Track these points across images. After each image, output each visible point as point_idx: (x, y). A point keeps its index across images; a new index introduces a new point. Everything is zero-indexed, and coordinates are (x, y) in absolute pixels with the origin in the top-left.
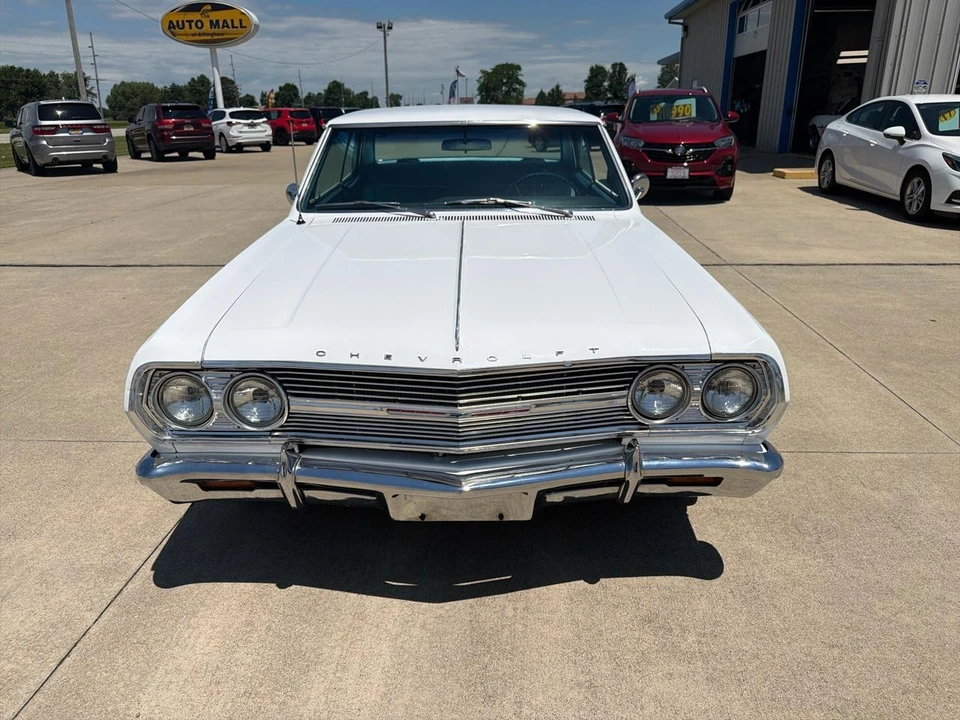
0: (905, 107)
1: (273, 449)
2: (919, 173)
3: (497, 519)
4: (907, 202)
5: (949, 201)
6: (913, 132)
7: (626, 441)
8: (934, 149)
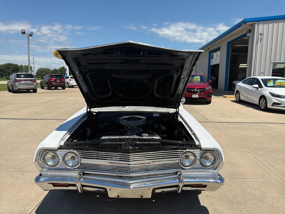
0: (258, 80)
1: (75, 174)
2: (263, 97)
3: (141, 197)
4: (261, 105)
5: (272, 105)
6: (260, 86)
7: (179, 173)
8: (266, 91)
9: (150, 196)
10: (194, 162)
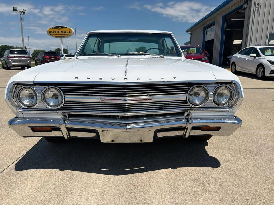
0: (255, 49)
2: (261, 66)
3: (140, 142)
4: (258, 74)
5: (270, 73)
6: (258, 55)
8: (265, 59)
9: (151, 141)
10: (206, 99)
